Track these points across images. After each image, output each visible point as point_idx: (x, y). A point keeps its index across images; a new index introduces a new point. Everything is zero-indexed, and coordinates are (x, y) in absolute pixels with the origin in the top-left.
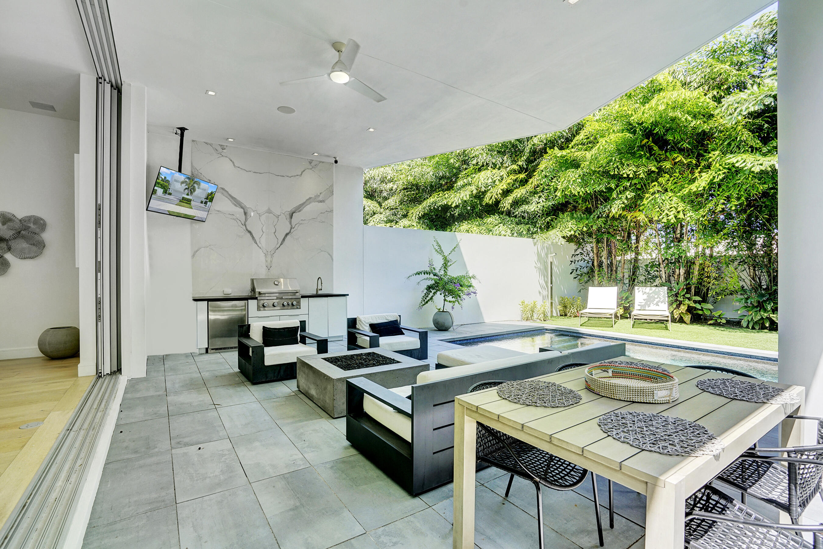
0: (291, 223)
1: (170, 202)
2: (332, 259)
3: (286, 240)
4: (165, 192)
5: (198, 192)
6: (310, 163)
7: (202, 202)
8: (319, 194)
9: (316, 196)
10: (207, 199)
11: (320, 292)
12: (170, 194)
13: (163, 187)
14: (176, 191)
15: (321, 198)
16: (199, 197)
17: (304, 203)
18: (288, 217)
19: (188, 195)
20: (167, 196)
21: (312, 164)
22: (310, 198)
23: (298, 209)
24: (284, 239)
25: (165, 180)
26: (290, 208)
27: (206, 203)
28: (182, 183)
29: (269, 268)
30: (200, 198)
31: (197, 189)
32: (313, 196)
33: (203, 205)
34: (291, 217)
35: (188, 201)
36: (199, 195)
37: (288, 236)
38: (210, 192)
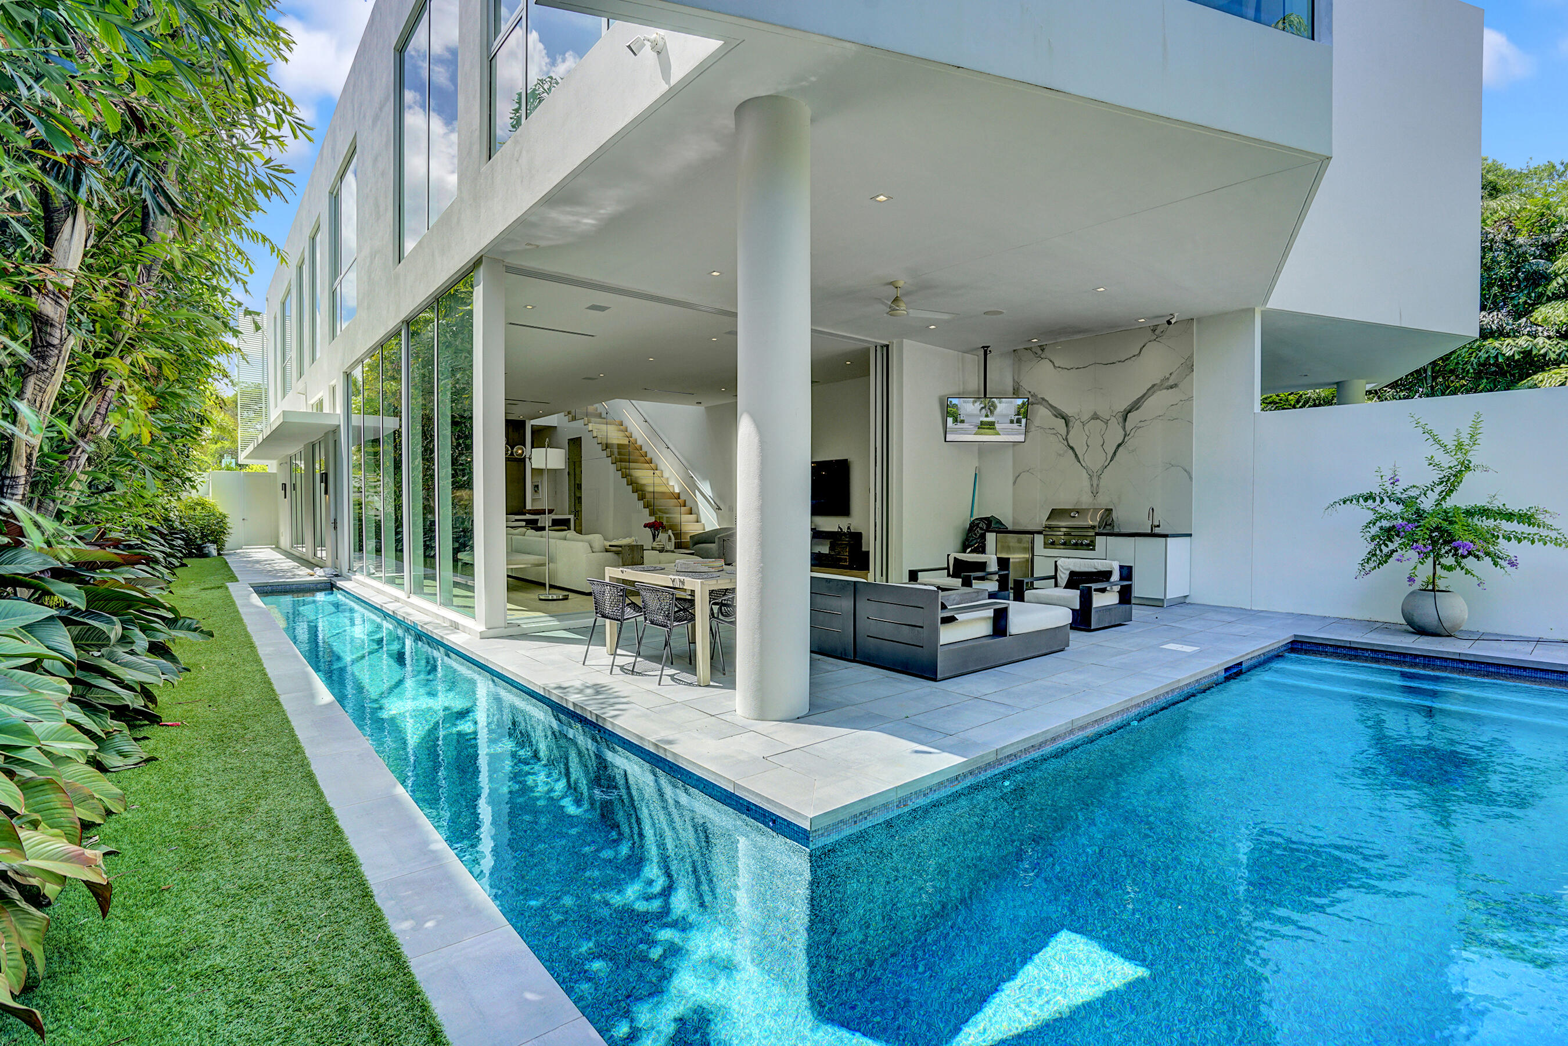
0: (1124, 428)
1: (965, 432)
2: (1191, 478)
3: (1118, 454)
4: (956, 421)
5: (1001, 408)
6: (1154, 331)
7: (1012, 422)
8: (1168, 376)
9: (1162, 381)
10: (1018, 414)
11: (1157, 530)
12: (962, 422)
14: (970, 415)
15: (1171, 382)
16: (1006, 416)
17: (1144, 395)
18: (1121, 420)
19: (987, 416)
20: (960, 425)
21: (1157, 332)
22: (1153, 386)
23: (1135, 406)
24: (1115, 453)
26: (1125, 405)
27: (1019, 421)
29: (1095, 494)
31: (999, 404)
32: (1158, 382)
33: (1015, 426)
34: (1125, 420)
35: (991, 425)
36: (1005, 412)
37: (1121, 448)
38: (1020, 403)
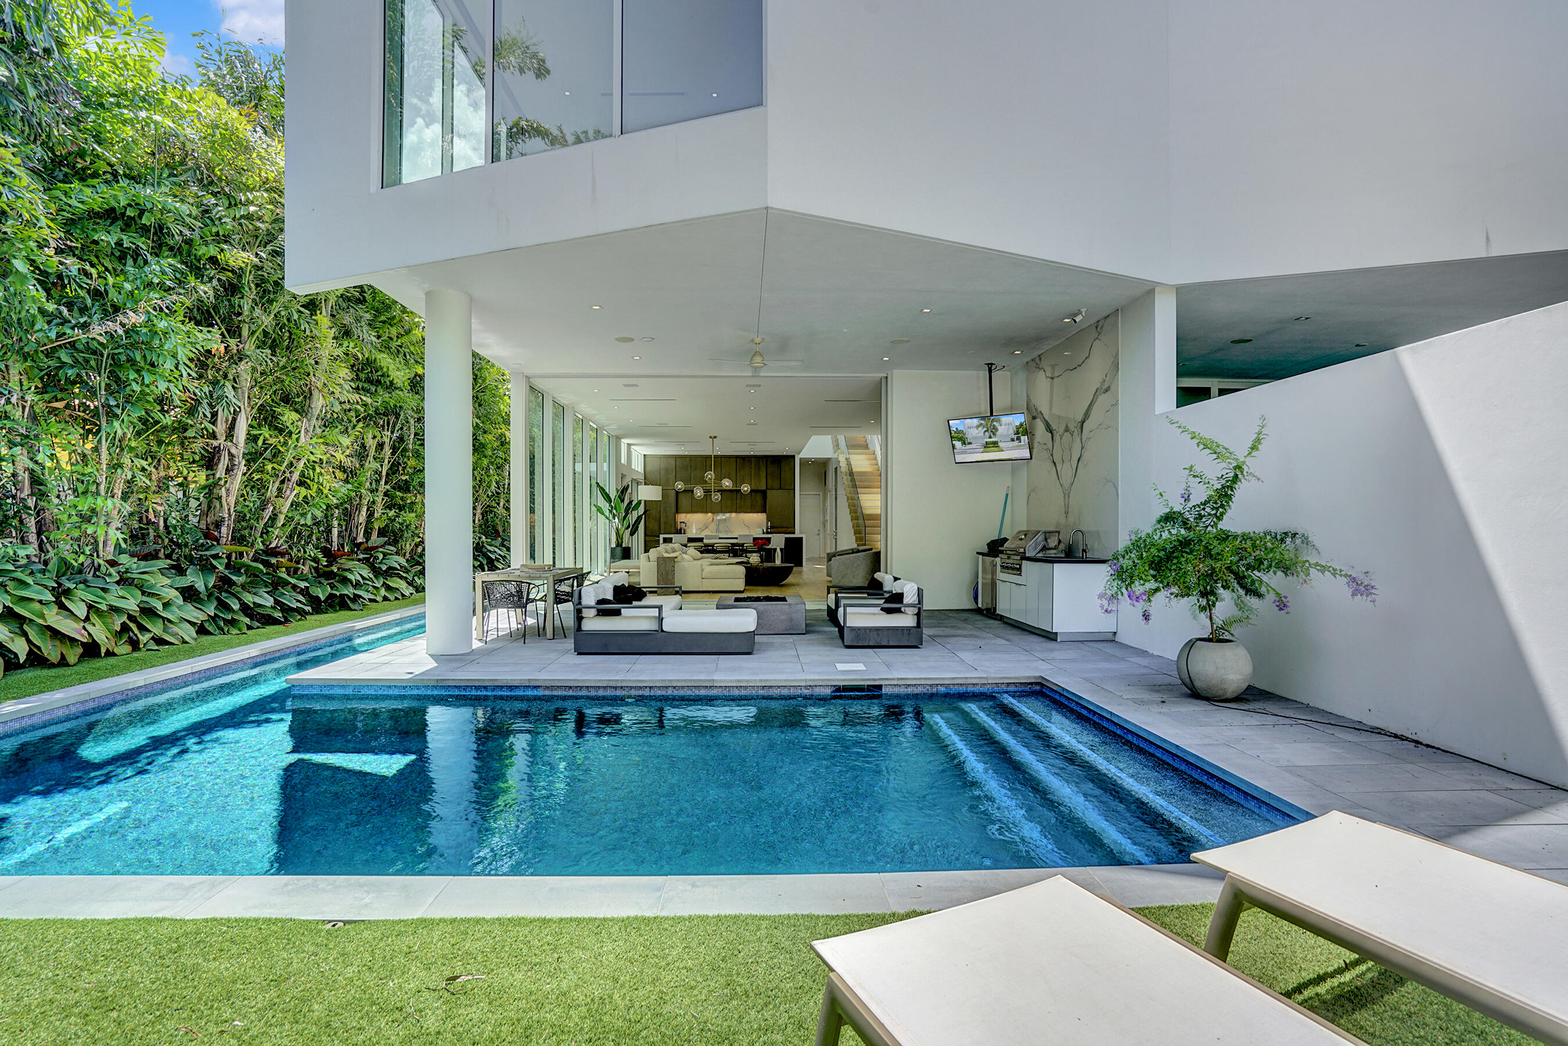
0: (1082, 440)
1: (974, 451)
2: (1118, 495)
3: (1078, 469)
4: (964, 443)
5: (1002, 430)
7: (1013, 440)
10: (1017, 433)
12: (970, 443)
13: (959, 439)
14: (975, 438)
16: (1005, 436)
17: (1092, 401)
19: (990, 437)
20: (969, 447)
23: (1087, 414)
24: (1076, 468)
25: (958, 431)
27: (1019, 439)
28: (978, 427)
29: (1066, 514)
30: (1008, 435)
31: (999, 427)
33: (1016, 443)
34: (1082, 431)
35: (995, 444)
36: (1005, 433)
37: (1080, 463)
38: (1018, 424)
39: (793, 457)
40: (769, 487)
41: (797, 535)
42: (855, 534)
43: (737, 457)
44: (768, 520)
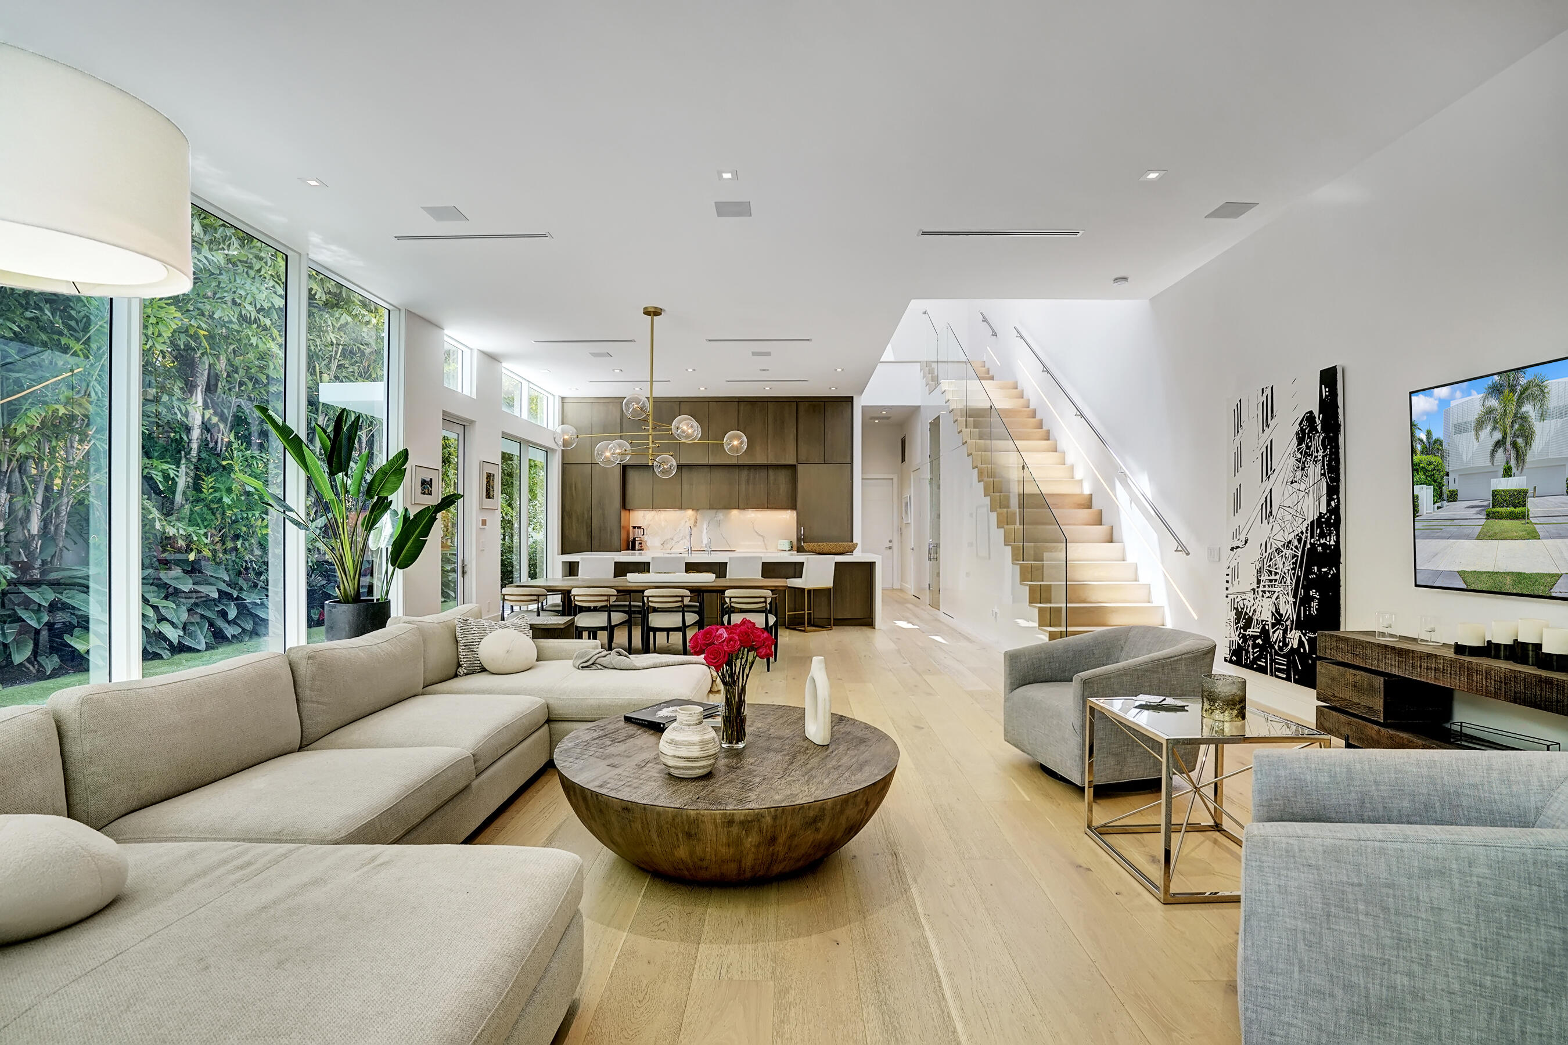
39: (850, 399)
40: (802, 458)
41: (858, 556)
42: (1023, 579)
43: (740, 401)
44: (799, 523)
